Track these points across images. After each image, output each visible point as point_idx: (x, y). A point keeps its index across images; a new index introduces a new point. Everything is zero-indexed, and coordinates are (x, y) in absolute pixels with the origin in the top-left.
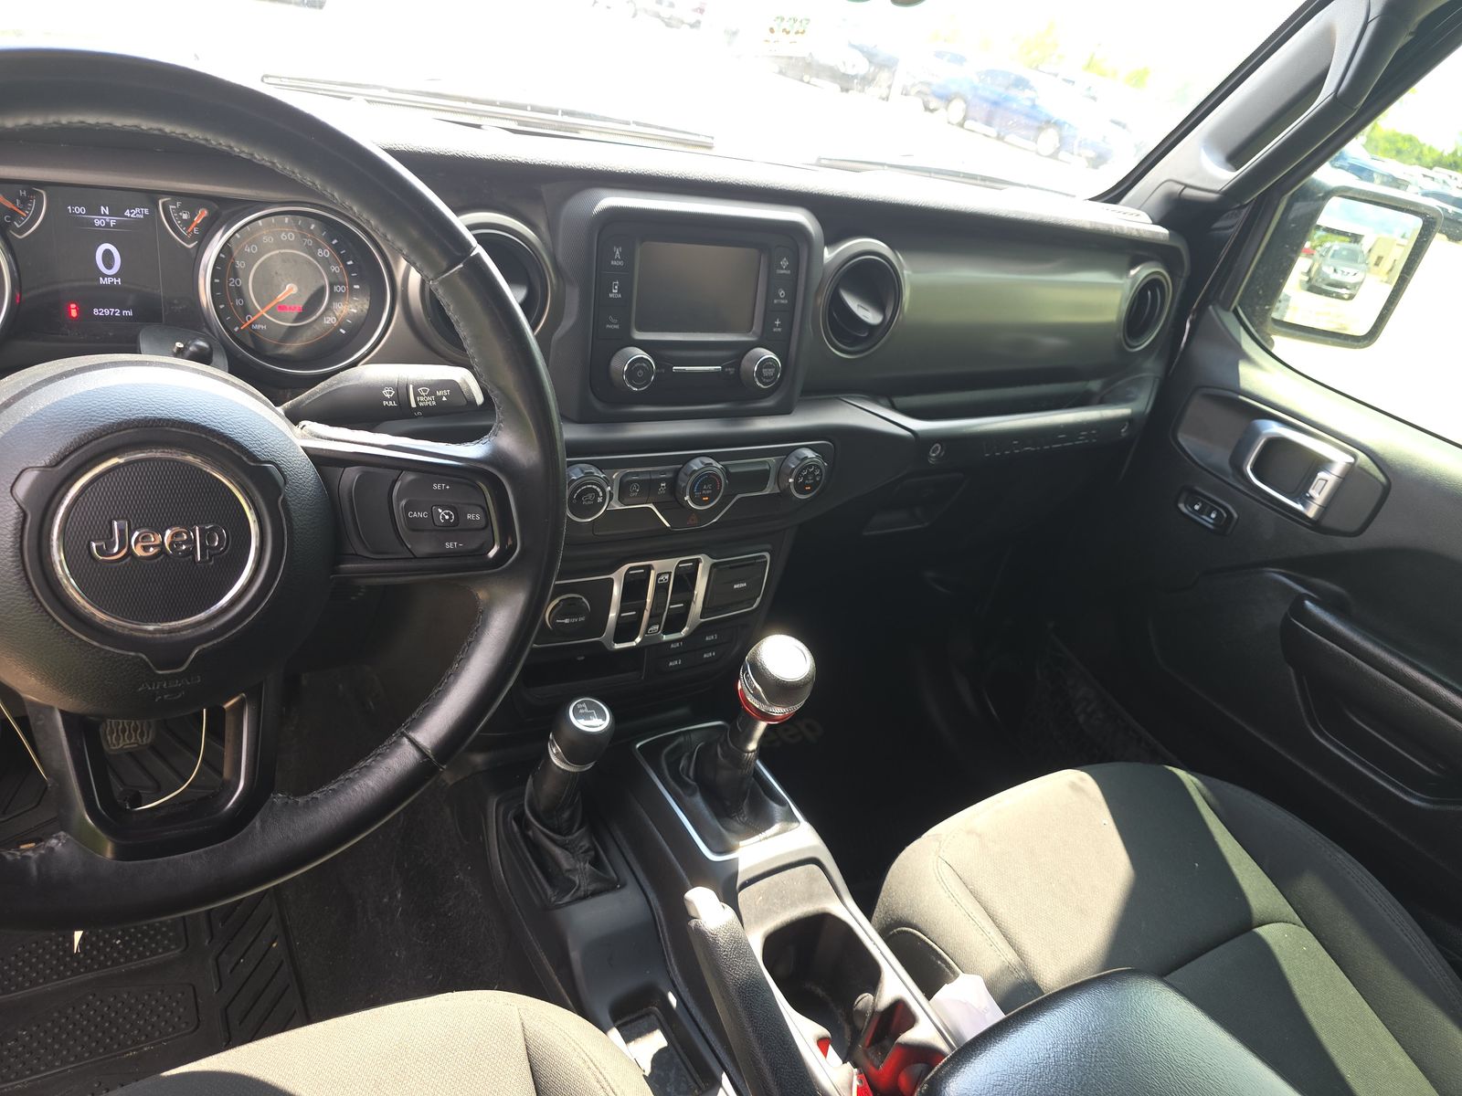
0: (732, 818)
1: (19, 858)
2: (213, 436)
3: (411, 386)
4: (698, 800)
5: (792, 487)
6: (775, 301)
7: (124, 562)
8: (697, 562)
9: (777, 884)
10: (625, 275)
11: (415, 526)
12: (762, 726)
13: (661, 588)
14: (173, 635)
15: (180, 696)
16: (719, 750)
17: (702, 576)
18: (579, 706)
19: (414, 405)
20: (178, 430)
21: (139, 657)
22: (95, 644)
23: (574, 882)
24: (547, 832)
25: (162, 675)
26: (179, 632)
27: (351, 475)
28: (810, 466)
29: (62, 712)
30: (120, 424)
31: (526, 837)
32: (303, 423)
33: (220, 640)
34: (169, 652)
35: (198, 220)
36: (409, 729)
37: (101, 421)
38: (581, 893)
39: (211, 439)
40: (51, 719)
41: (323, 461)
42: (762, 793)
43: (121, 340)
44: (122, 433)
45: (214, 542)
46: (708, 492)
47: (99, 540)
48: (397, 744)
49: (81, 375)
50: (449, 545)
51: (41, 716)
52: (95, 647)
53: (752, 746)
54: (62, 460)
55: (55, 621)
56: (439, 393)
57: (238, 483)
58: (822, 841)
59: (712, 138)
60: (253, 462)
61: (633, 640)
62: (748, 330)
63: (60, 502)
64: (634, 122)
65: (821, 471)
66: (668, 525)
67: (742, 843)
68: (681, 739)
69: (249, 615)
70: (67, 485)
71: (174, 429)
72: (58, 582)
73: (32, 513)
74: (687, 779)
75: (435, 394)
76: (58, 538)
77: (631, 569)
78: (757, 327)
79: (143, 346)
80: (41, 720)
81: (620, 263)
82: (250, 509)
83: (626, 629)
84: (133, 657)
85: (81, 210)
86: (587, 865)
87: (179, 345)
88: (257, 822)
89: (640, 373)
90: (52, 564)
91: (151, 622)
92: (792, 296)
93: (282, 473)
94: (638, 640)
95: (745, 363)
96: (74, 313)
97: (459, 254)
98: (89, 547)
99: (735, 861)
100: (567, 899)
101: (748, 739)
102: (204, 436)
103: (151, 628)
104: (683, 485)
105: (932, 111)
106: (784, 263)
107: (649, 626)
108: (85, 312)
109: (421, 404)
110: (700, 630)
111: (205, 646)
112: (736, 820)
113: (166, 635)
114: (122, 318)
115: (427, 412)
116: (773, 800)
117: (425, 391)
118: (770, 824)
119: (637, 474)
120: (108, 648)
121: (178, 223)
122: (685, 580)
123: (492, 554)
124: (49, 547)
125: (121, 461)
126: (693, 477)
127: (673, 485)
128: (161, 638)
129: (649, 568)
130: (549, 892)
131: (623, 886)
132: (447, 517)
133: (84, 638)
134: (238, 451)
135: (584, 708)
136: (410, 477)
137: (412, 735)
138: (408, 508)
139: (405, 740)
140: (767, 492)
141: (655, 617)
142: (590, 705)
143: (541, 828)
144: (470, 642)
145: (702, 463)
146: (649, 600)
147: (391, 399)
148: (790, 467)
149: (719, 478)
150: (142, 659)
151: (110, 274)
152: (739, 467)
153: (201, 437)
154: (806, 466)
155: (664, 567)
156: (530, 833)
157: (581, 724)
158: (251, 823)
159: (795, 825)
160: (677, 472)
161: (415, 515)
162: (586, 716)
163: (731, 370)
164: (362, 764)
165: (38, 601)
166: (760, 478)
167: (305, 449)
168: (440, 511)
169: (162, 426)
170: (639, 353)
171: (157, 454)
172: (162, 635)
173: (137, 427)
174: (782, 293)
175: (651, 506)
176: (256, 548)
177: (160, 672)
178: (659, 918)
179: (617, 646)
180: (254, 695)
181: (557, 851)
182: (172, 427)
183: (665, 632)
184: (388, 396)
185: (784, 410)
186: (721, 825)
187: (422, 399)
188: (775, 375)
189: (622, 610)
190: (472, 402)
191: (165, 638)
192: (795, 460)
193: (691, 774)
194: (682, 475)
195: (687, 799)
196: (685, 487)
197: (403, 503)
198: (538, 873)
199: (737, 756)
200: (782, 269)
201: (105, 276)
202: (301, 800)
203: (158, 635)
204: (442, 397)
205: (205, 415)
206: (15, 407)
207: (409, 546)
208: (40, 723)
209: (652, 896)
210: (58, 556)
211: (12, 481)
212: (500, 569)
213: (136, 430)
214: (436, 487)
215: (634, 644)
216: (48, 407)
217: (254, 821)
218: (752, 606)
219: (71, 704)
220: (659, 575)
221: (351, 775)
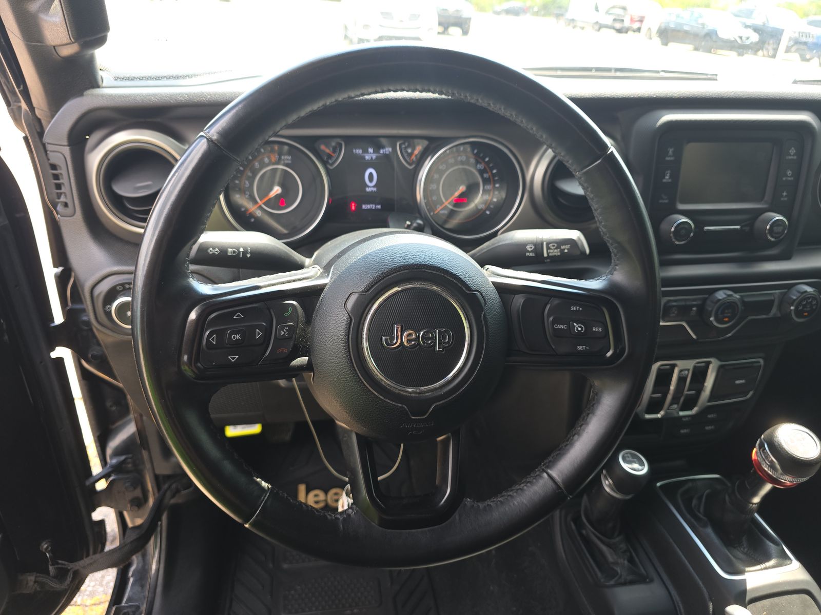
0: (735, 548)
1: (334, 518)
2: (448, 275)
3: (545, 243)
4: (709, 531)
5: (793, 313)
6: (784, 179)
7: (398, 349)
8: (708, 363)
9: (777, 605)
10: (675, 167)
11: (557, 333)
12: (768, 487)
13: (682, 380)
14: (421, 395)
15: (421, 433)
16: (727, 498)
17: (712, 372)
18: (626, 455)
19: (545, 255)
20: (429, 271)
21: (403, 407)
22: (381, 397)
23: (617, 572)
24: (598, 534)
25: (415, 419)
26: (424, 393)
27: (519, 300)
28: (809, 298)
29: (357, 434)
30: (400, 267)
31: (581, 535)
32: (487, 266)
33: (446, 400)
34: (419, 405)
35: (416, 152)
36: (548, 467)
37: (390, 266)
38: (622, 580)
39: (446, 276)
40: (350, 438)
41: (503, 290)
42: (759, 533)
43: (378, 221)
44: (400, 272)
45: (446, 339)
46: (729, 314)
47: (387, 335)
48: (540, 476)
49: (375, 239)
50: (580, 348)
51: (346, 435)
52: (382, 399)
53: (756, 500)
54: (371, 288)
55: (362, 382)
56: (563, 247)
57: (459, 303)
58: (811, 578)
59: (717, 75)
60: (468, 291)
61: (658, 412)
62: (760, 199)
63: (368, 313)
64: (663, 71)
65: (817, 302)
66: (694, 337)
67: (747, 569)
68: (690, 484)
69: (463, 386)
70: (371, 303)
71: (427, 271)
72: (365, 359)
73: (354, 319)
74: (698, 514)
75: (560, 248)
76: (366, 334)
77: (662, 365)
78: (768, 196)
79: (391, 224)
80: (346, 437)
81: (672, 158)
82: (466, 320)
83: (654, 406)
84: (401, 407)
85: (359, 151)
86: (626, 562)
87: (408, 223)
88: (456, 516)
89: (683, 232)
90: (362, 348)
91: (410, 386)
92: (797, 175)
93: (483, 297)
94: (662, 413)
95: (758, 224)
96: (353, 208)
97: (599, 153)
98: (381, 339)
99: (744, 581)
100: (612, 582)
101: (754, 494)
102: (442, 274)
103: (410, 390)
104: (710, 309)
105: (808, 60)
106: (793, 151)
107: (671, 404)
108: (359, 207)
109: (550, 255)
110: (706, 410)
111: (438, 403)
112: (738, 550)
113: (417, 395)
114: (376, 210)
115: (553, 259)
116: (768, 540)
117: (554, 246)
118: (768, 559)
119: (675, 301)
120: (388, 401)
121: (405, 155)
122: (700, 375)
123: (609, 354)
124: (362, 338)
125: (400, 289)
126: (718, 304)
127: (702, 309)
128: (415, 397)
129: (674, 366)
130: (599, 574)
131: (651, 581)
132: (580, 329)
133: (376, 394)
134: (461, 284)
135: (628, 457)
136: (556, 302)
137: (549, 471)
138: (554, 322)
139: (545, 475)
140: (771, 315)
141: (675, 400)
142: (634, 456)
143: (593, 530)
144: (589, 414)
145: (725, 294)
146: (672, 388)
147: (532, 252)
148: (792, 298)
149: (737, 305)
150: (405, 409)
151: (371, 186)
152: (752, 297)
153: (441, 275)
154: (805, 296)
155: (684, 366)
156: (584, 532)
157: (626, 467)
158: (453, 516)
159: (789, 562)
160: (705, 300)
161: (559, 327)
162: (629, 462)
163: (747, 229)
164: (517, 487)
165: (355, 370)
166: (766, 306)
167: (493, 283)
168: (575, 324)
169: (421, 269)
170: (684, 219)
171: (418, 285)
172: (415, 395)
173: (409, 269)
174: (789, 173)
175: (684, 324)
176: (468, 344)
177: (413, 418)
178: (679, 608)
179: (648, 416)
180: (456, 435)
181: (604, 548)
182: (426, 269)
183: (682, 410)
184: (530, 250)
185: (786, 256)
186: (729, 552)
187: (551, 251)
188: (783, 231)
189: (654, 392)
190: (584, 253)
191: (417, 397)
192: (796, 293)
193: (702, 510)
194: (708, 302)
195: (701, 529)
196: (711, 311)
197: (551, 319)
198: (591, 560)
199: (743, 505)
200: (791, 155)
201: (368, 187)
202: (481, 505)
203: (413, 395)
204: (564, 249)
205: (443, 262)
206: (344, 257)
207: (554, 347)
208: (345, 439)
209: (674, 592)
210: (365, 344)
211: (345, 300)
212: (612, 366)
213: (407, 271)
214: (573, 308)
215: (659, 416)
216: (362, 257)
217: (455, 514)
218: (746, 396)
219: (363, 430)
220: (681, 371)
221: (511, 493)
